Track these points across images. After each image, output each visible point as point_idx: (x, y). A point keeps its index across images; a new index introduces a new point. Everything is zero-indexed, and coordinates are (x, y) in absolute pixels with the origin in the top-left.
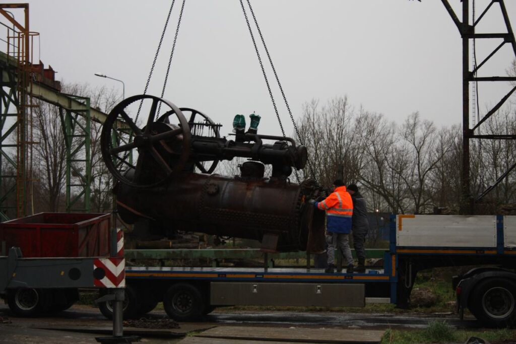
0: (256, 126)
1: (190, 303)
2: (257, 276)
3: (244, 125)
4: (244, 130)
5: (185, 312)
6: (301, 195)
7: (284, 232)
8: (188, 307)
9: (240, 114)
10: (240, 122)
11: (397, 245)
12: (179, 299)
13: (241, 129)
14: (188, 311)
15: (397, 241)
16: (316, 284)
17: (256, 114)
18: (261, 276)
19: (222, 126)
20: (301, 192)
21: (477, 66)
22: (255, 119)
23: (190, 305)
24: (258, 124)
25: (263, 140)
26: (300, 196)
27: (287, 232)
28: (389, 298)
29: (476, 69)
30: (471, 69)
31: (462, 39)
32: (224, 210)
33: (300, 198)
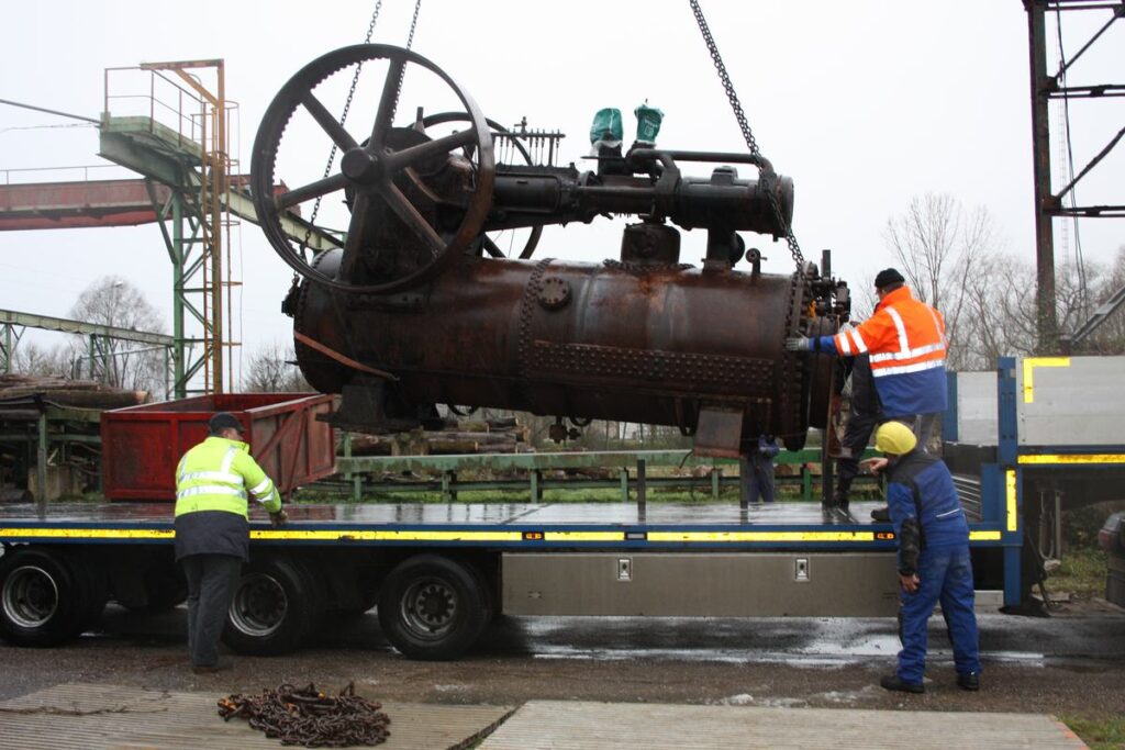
0: (650, 134)
1: (451, 607)
2: (631, 536)
3: (618, 134)
4: (619, 147)
5: (437, 631)
6: (806, 299)
7: (760, 400)
8: (444, 619)
9: (612, 106)
10: (610, 127)
11: (1020, 443)
12: (421, 598)
13: (614, 144)
14: (444, 630)
15: (1019, 432)
16: (795, 555)
17: (650, 106)
18: (641, 536)
19: (563, 136)
20: (805, 294)
21: (1066, 62)
22: (649, 118)
23: (451, 612)
24: (656, 131)
25: (679, 164)
26: (804, 303)
27: (769, 400)
28: (1001, 592)
29: (1064, 68)
30: (1052, 71)
31: (1026, 13)
32: (588, 346)
33: (805, 308)
